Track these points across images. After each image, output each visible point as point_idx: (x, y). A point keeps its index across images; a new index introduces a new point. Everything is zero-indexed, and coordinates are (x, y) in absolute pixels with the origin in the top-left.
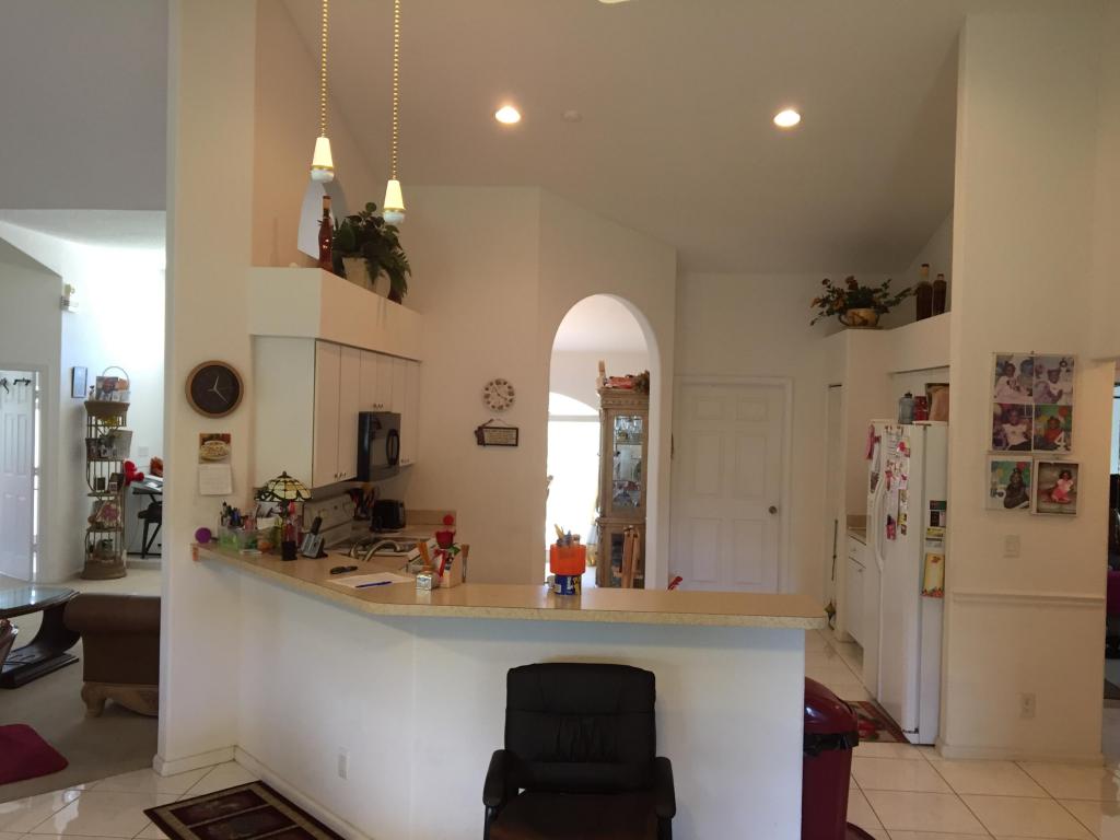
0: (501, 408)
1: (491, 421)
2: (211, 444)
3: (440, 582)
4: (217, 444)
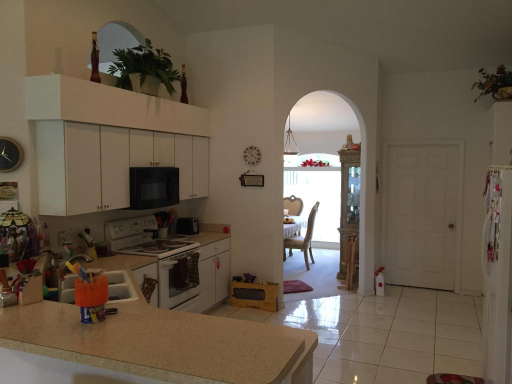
0: (253, 163)
1: (249, 171)
2: (3, 188)
3: (18, 300)
4: (8, 188)
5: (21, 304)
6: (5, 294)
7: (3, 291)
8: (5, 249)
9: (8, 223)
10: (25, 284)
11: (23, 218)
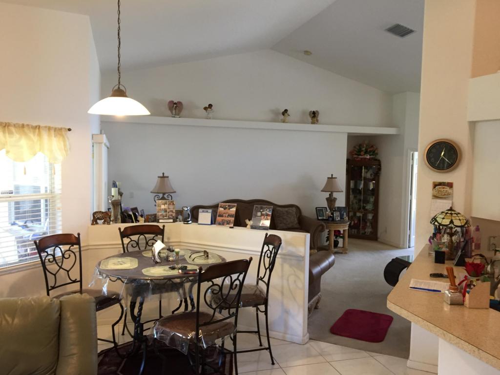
2: (440, 188)
3: (464, 301)
4: (444, 188)
5: (468, 306)
6: (452, 292)
7: (450, 288)
8: (440, 246)
9: (446, 222)
10: (472, 287)
11: (461, 218)
